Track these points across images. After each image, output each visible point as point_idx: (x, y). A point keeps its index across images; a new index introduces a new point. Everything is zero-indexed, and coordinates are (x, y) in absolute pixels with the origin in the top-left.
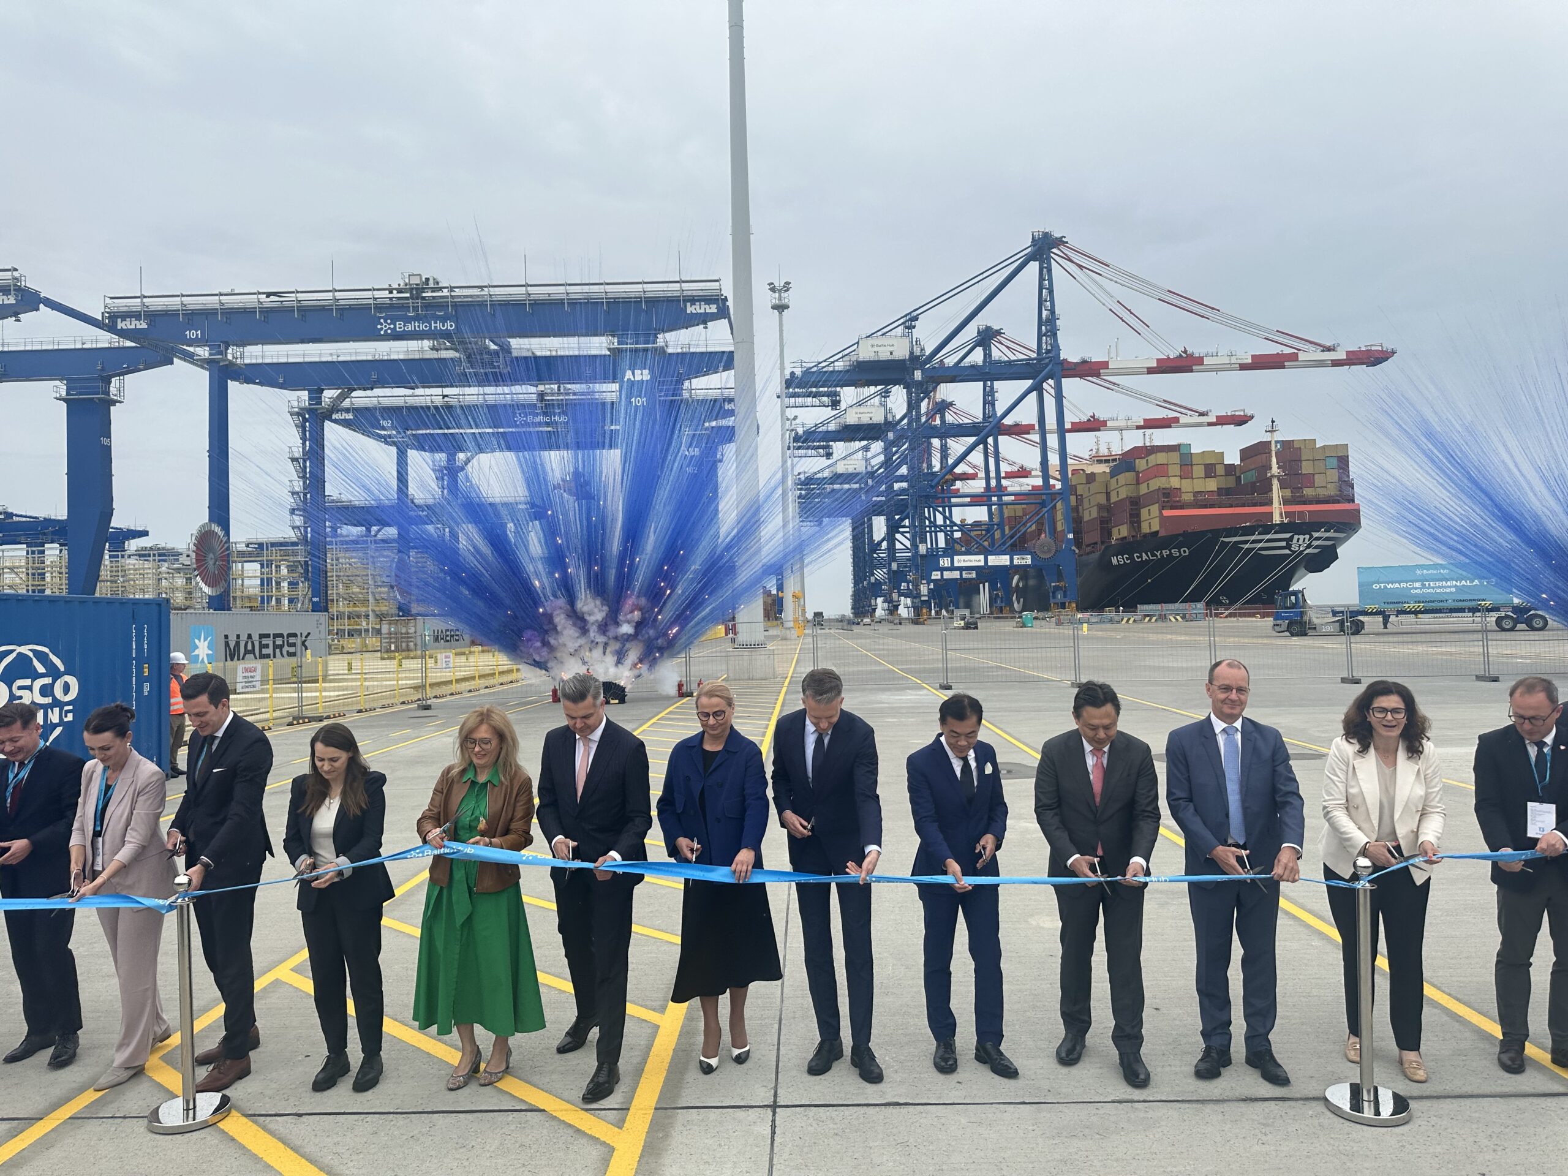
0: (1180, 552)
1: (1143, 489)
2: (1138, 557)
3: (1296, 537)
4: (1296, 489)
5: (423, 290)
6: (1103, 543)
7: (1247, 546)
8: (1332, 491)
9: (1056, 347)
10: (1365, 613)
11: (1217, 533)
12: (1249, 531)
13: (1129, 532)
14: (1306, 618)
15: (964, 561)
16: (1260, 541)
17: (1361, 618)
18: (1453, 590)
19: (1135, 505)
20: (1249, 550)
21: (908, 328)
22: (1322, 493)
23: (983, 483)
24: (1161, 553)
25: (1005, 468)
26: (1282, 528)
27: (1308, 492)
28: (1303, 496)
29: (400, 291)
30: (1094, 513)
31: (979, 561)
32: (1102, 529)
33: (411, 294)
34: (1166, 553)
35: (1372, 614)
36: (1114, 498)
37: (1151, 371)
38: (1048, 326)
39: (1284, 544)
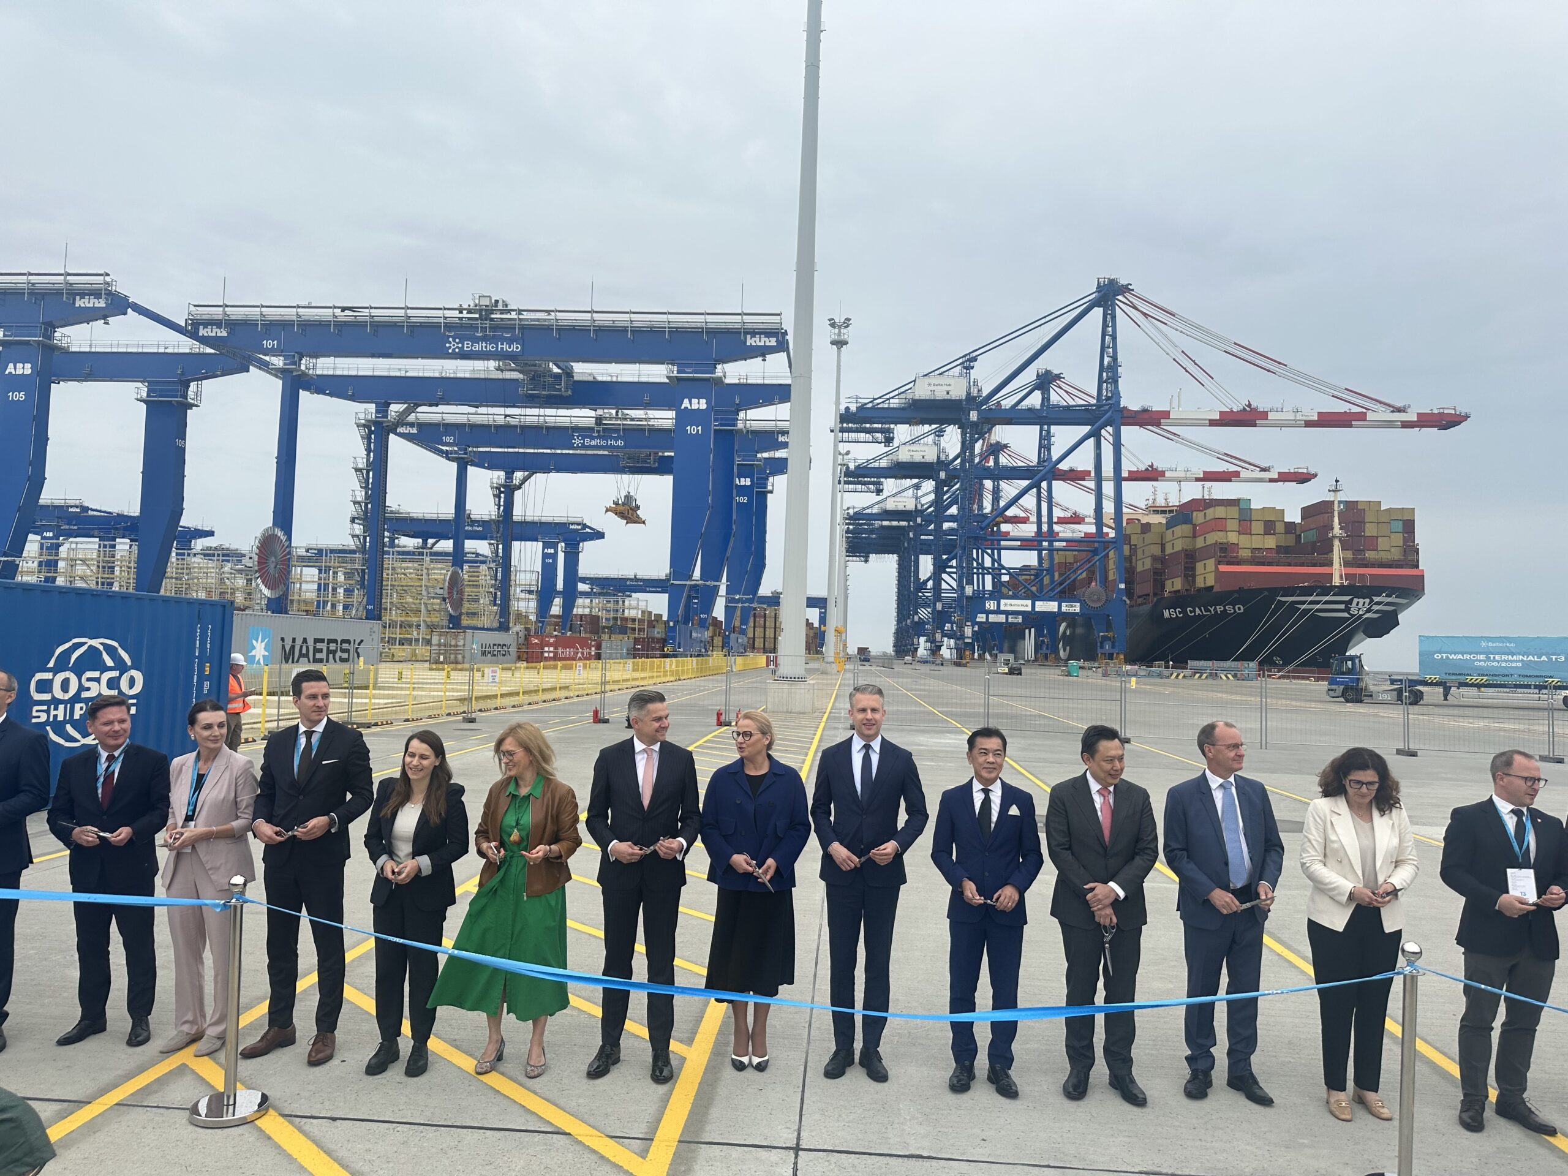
0: (1234, 609)
1: (1200, 543)
2: (1191, 612)
3: (1356, 600)
4: (1357, 551)
5: (492, 312)
6: (1155, 594)
7: (1304, 607)
8: (1396, 554)
9: (1116, 394)
10: (1425, 683)
11: (1274, 592)
12: (1307, 591)
13: (1183, 585)
14: (1362, 685)
15: (1011, 605)
16: (1318, 602)
17: (1420, 688)
18: (1520, 664)
19: (1191, 558)
20: (1307, 611)
21: (967, 368)
22: (1384, 556)
23: (1034, 528)
24: (1215, 608)
25: (1057, 513)
26: (1342, 590)
27: (1370, 555)
28: (1364, 559)
29: (470, 312)
30: (1148, 564)
31: (1027, 606)
32: (1155, 580)
33: (481, 315)
34: (1219, 609)
35: (1431, 684)
36: (1169, 550)
37: (1213, 423)
38: (1109, 373)
39: (1342, 606)
